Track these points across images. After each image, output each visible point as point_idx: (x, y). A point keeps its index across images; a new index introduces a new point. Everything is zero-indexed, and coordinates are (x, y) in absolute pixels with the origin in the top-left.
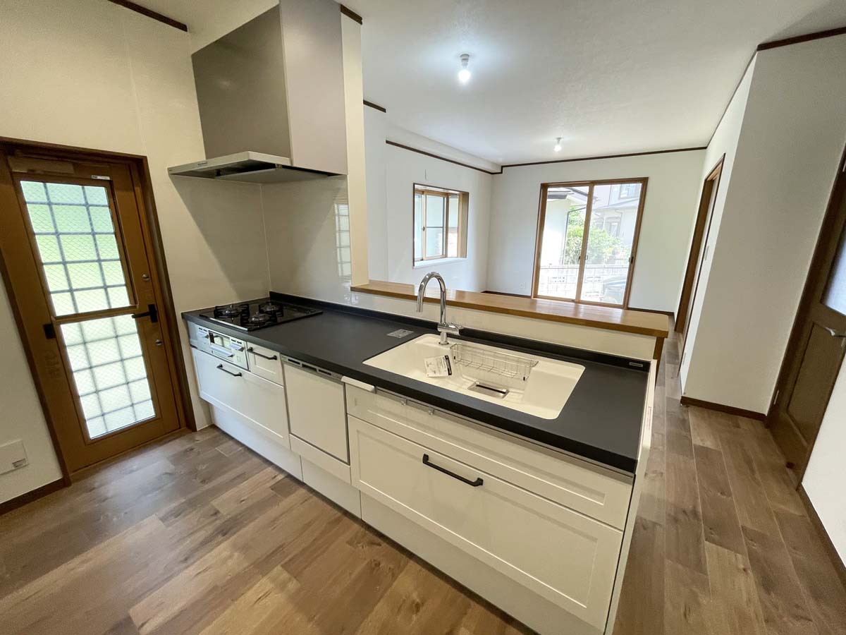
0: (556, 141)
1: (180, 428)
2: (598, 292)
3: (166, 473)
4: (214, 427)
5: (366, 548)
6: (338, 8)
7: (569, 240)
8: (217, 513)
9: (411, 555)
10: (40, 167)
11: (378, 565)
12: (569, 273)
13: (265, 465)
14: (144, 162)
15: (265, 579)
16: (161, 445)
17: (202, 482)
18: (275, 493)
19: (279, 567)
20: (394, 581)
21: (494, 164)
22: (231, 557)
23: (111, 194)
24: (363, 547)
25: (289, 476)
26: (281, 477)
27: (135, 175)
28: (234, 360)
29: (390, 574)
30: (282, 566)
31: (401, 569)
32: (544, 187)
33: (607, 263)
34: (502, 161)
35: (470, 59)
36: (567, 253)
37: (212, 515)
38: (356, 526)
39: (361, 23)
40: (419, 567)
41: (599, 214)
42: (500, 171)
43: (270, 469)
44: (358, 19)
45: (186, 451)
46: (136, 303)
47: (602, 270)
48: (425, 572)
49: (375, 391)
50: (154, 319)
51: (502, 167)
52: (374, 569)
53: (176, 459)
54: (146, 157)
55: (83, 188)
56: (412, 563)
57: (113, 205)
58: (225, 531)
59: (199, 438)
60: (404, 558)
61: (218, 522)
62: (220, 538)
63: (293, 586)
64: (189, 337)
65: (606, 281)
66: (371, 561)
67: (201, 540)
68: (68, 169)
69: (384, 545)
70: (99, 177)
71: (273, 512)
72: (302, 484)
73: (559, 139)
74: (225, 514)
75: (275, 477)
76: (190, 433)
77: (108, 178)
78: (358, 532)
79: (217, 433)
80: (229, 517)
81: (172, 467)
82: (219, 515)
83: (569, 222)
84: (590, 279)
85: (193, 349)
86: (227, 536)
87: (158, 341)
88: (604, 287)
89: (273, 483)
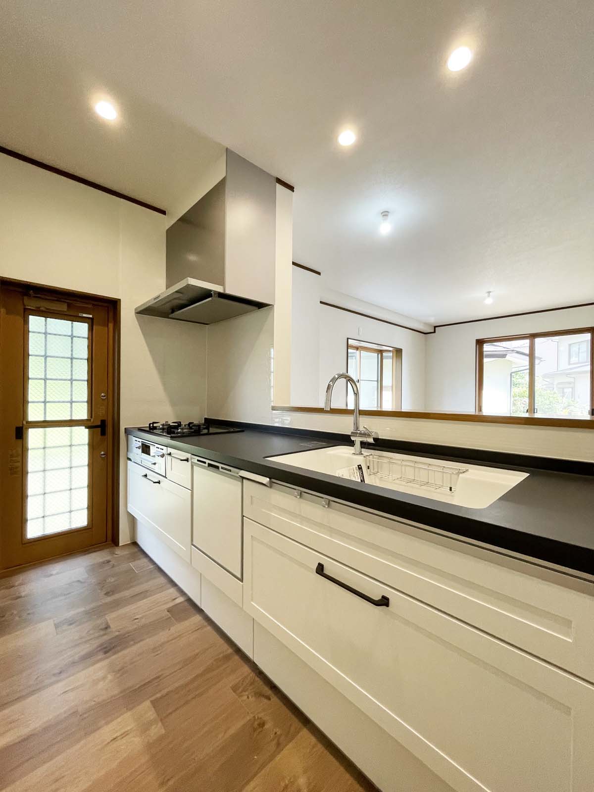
0: (487, 295)
1: (106, 541)
3: (79, 581)
4: (135, 544)
5: (252, 699)
6: (274, 181)
7: (515, 400)
8: (107, 627)
9: (306, 721)
10: (44, 305)
11: (262, 725)
13: (169, 586)
14: (118, 303)
15: (129, 713)
16: (85, 554)
17: (105, 594)
18: (170, 616)
19: (147, 703)
20: (279, 753)
21: (426, 324)
22: (104, 678)
23: (91, 329)
24: (248, 698)
25: (189, 600)
26: (181, 599)
27: (111, 314)
28: (156, 468)
29: (275, 742)
30: (152, 702)
31: (290, 737)
32: (480, 343)
34: (433, 320)
35: (389, 214)
37: (102, 629)
38: (246, 669)
39: (293, 191)
40: (313, 740)
41: (548, 380)
42: (433, 331)
43: (172, 590)
44: (291, 188)
45: (104, 563)
46: (91, 417)
48: (320, 748)
49: (270, 485)
50: (103, 433)
51: (435, 327)
52: (255, 730)
53: (93, 569)
54: (120, 300)
55: (72, 323)
56: (305, 732)
57: (91, 338)
58: (107, 649)
59: (119, 552)
60: (296, 722)
61: (106, 638)
62: (101, 655)
63: (157, 730)
64: (127, 451)
66: (254, 717)
67: (83, 653)
68: (63, 307)
69: (275, 699)
70: (84, 315)
71: (162, 636)
72: (200, 611)
73: (489, 292)
74: (114, 630)
75: (175, 599)
76: (113, 547)
77: (91, 316)
78: (246, 677)
79: (136, 550)
80: (117, 633)
81: (86, 576)
82: (109, 630)
85: (129, 462)
86: (108, 655)
87: (102, 453)
89: (171, 604)
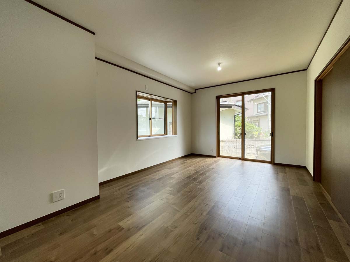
2: (254, 153)
7: (237, 128)
12: (237, 144)
32: (218, 98)
33: (256, 138)
36: (236, 134)
41: (249, 119)
42: (195, 92)
47: (254, 142)
51: (196, 90)
65: (258, 147)
73: (219, 63)
83: (235, 121)
84: (249, 147)
88: (257, 150)
